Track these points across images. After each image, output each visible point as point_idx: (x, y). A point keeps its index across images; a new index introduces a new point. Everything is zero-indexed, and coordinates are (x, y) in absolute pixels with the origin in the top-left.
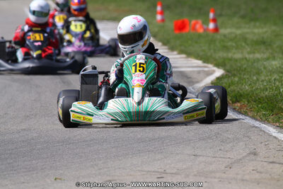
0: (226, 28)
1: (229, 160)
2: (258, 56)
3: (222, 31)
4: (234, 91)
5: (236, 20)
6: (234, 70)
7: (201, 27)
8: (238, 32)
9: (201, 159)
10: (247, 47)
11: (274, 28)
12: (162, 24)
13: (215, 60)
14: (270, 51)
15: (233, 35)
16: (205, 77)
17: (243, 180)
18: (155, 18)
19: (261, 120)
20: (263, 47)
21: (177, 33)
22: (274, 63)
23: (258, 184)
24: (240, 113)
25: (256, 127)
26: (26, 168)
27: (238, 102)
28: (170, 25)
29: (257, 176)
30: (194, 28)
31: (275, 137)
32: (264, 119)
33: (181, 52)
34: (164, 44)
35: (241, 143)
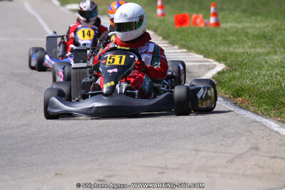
0: (227, 22)
1: (231, 155)
2: (259, 50)
3: (223, 25)
4: (236, 85)
5: (237, 14)
6: (235, 65)
7: (202, 21)
8: (239, 26)
9: (202, 154)
10: (248, 41)
11: (275, 22)
12: (162, 18)
13: (216, 54)
14: (271, 45)
15: (235, 30)
16: (206, 72)
17: (244, 175)
18: (156, 12)
19: (263, 115)
20: (264, 42)
21: (178, 27)
22: (275, 57)
23: (260, 179)
24: (241, 107)
25: (258, 122)
26: (26, 164)
27: (240, 96)
28: (171, 19)
29: (259, 171)
30: (195, 23)
31: (277, 132)
32: (265, 113)
33: (182, 46)
34: (164, 38)
35: (243, 138)
